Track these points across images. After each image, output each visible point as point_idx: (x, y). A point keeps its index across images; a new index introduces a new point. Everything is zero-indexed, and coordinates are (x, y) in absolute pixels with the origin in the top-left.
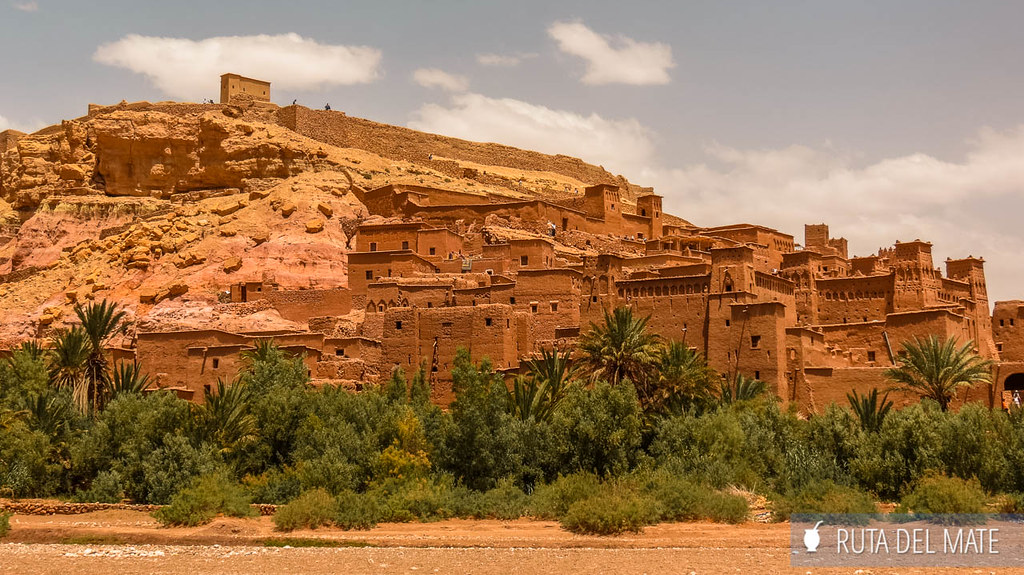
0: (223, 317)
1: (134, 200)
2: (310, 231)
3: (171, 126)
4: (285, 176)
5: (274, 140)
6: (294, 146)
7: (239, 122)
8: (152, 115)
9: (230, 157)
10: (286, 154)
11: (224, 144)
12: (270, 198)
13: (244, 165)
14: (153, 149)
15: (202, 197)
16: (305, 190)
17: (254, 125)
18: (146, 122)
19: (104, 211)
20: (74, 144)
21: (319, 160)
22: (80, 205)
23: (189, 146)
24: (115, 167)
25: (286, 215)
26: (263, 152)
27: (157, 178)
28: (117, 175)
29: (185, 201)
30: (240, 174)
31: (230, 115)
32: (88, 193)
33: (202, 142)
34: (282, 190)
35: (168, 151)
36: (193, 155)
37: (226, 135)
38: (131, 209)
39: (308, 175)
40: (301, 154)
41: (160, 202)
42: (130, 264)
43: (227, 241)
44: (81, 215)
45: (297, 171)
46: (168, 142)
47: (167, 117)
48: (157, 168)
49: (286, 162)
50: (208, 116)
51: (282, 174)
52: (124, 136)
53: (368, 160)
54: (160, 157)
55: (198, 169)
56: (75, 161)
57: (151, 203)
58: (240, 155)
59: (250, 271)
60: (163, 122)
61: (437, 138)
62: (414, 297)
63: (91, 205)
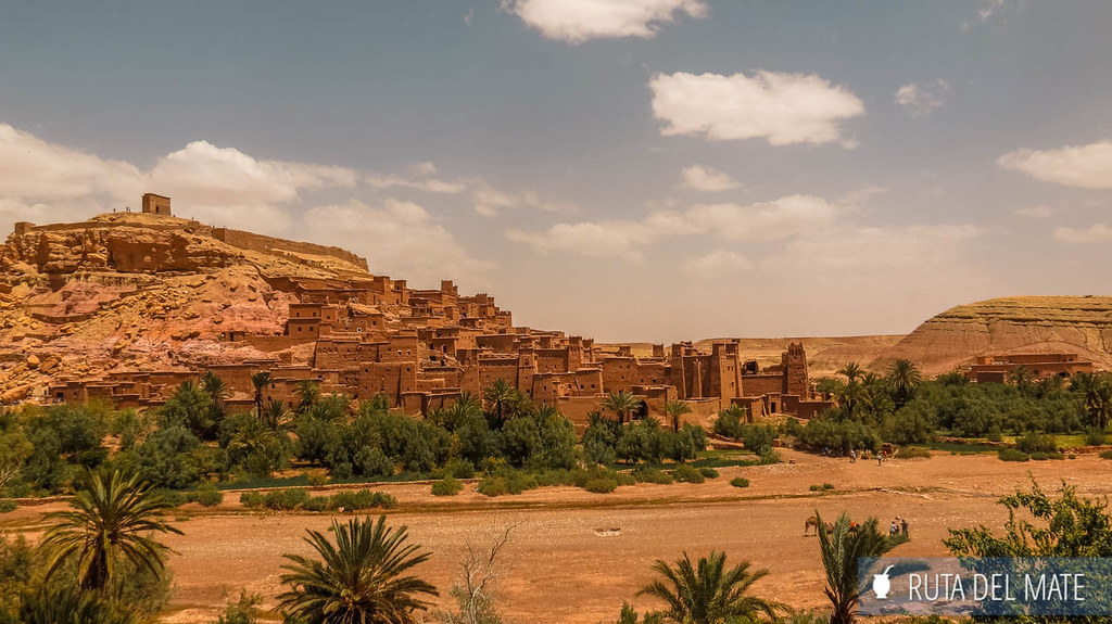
0: (227, 349)
1: (136, 276)
2: (250, 300)
3: (155, 237)
4: (223, 267)
5: (216, 247)
6: (227, 251)
7: (193, 236)
8: (145, 230)
9: (191, 255)
10: (223, 256)
11: (187, 248)
12: (218, 280)
13: (199, 259)
14: (145, 248)
15: (174, 275)
16: (237, 275)
17: (202, 237)
18: (141, 234)
19: (119, 281)
20: (94, 242)
21: (241, 259)
22: (104, 277)
23: (166, 247)
24: (123, 258)
25: (233, 290)
26: (209, 254)
27: (147, 264)
28: (124, 261)
29: (164, 276)
30: (197, 264)
31: (189, 232)
32: (107, 271)
33: (173, 246)
34: (223, 274)
35: (154, 250)
36: (168, 252)
37: (188, 243)
38: (135, 281)
39: (236, 266)
40: (232, 256)
41: (150, 277)
42: (154, 316)
43: (207, 305)
44: (106, 283)
45: (229, 265)
46: (154, 245)
47: (153, 232)
48: (147, 259)
49: (224, 260)
50: (177, 232)
51: (221, 265)
52: (129, 241)
53: (261, 258)
54: (149, 252)
55: (170, 260)
56: (95, 252)
57: (146, 277)
58: (196, 254)
59: (228, 323)
60: (151, 234)
61: (280, 240)
62: (340, 347)
63: (110, 277)
